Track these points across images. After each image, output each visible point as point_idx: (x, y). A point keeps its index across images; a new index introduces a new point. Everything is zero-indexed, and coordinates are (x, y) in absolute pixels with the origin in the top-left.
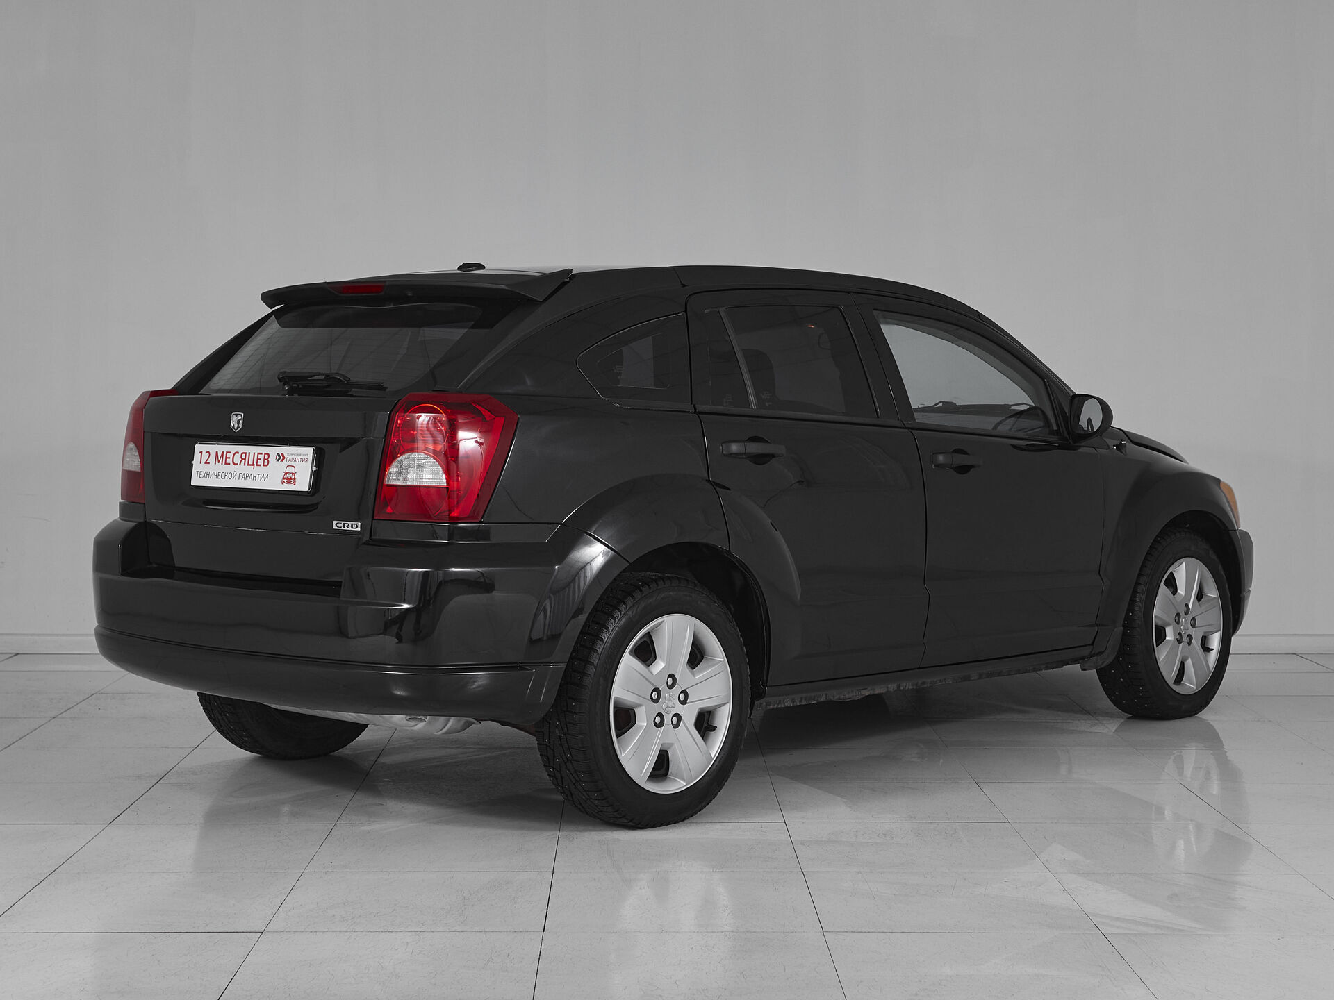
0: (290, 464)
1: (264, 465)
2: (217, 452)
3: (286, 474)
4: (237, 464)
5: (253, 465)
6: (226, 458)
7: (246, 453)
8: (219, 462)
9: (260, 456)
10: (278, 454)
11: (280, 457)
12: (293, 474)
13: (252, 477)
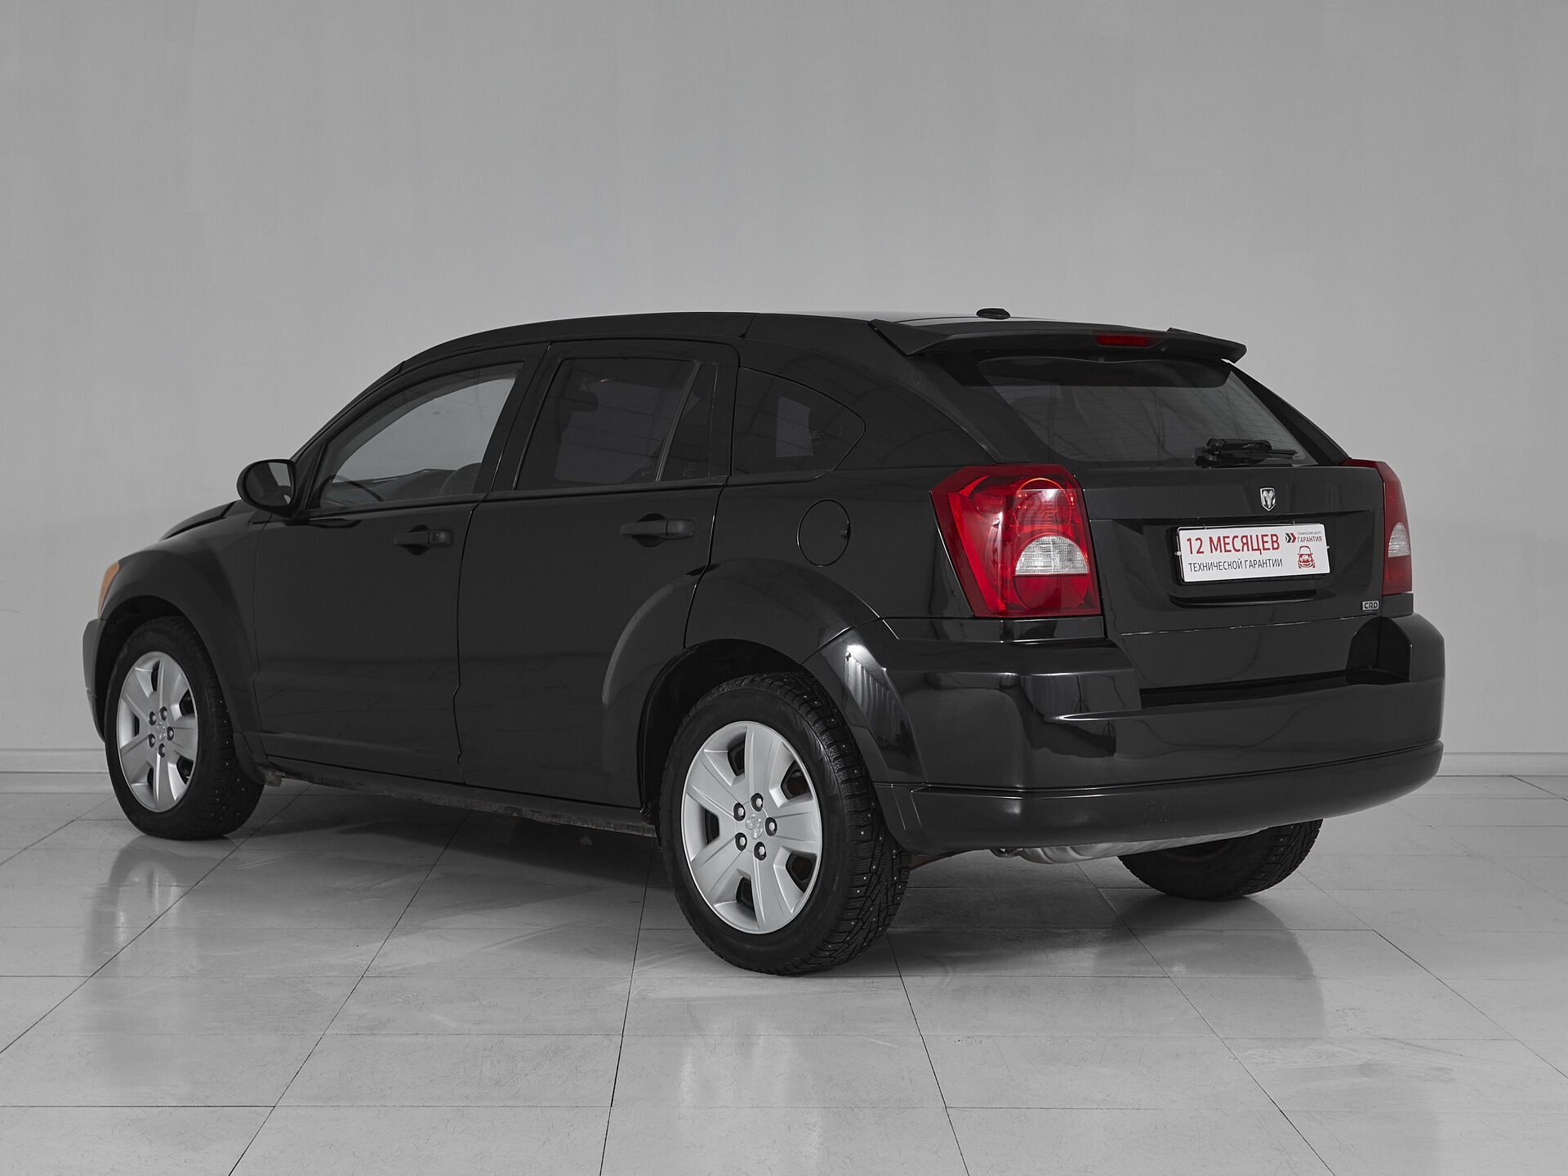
0: (1303, 544)
1: (1274, 549)
2: (1211, 538)
3: (1301, 556)
4: (1239, 550)
5: (1259, 549)
6: (1225, 544)
7: (1246, 537)
8: (1216, 550)
9: (1265, 539)
10: (1287, 534)
11: (1291, 538)
12: (1309, 555)
13: (1262, 564)
